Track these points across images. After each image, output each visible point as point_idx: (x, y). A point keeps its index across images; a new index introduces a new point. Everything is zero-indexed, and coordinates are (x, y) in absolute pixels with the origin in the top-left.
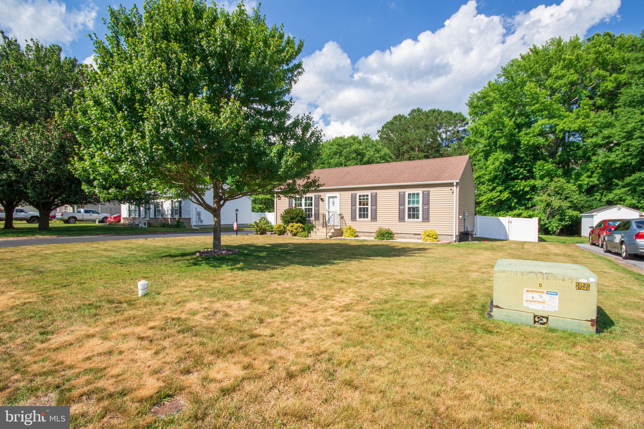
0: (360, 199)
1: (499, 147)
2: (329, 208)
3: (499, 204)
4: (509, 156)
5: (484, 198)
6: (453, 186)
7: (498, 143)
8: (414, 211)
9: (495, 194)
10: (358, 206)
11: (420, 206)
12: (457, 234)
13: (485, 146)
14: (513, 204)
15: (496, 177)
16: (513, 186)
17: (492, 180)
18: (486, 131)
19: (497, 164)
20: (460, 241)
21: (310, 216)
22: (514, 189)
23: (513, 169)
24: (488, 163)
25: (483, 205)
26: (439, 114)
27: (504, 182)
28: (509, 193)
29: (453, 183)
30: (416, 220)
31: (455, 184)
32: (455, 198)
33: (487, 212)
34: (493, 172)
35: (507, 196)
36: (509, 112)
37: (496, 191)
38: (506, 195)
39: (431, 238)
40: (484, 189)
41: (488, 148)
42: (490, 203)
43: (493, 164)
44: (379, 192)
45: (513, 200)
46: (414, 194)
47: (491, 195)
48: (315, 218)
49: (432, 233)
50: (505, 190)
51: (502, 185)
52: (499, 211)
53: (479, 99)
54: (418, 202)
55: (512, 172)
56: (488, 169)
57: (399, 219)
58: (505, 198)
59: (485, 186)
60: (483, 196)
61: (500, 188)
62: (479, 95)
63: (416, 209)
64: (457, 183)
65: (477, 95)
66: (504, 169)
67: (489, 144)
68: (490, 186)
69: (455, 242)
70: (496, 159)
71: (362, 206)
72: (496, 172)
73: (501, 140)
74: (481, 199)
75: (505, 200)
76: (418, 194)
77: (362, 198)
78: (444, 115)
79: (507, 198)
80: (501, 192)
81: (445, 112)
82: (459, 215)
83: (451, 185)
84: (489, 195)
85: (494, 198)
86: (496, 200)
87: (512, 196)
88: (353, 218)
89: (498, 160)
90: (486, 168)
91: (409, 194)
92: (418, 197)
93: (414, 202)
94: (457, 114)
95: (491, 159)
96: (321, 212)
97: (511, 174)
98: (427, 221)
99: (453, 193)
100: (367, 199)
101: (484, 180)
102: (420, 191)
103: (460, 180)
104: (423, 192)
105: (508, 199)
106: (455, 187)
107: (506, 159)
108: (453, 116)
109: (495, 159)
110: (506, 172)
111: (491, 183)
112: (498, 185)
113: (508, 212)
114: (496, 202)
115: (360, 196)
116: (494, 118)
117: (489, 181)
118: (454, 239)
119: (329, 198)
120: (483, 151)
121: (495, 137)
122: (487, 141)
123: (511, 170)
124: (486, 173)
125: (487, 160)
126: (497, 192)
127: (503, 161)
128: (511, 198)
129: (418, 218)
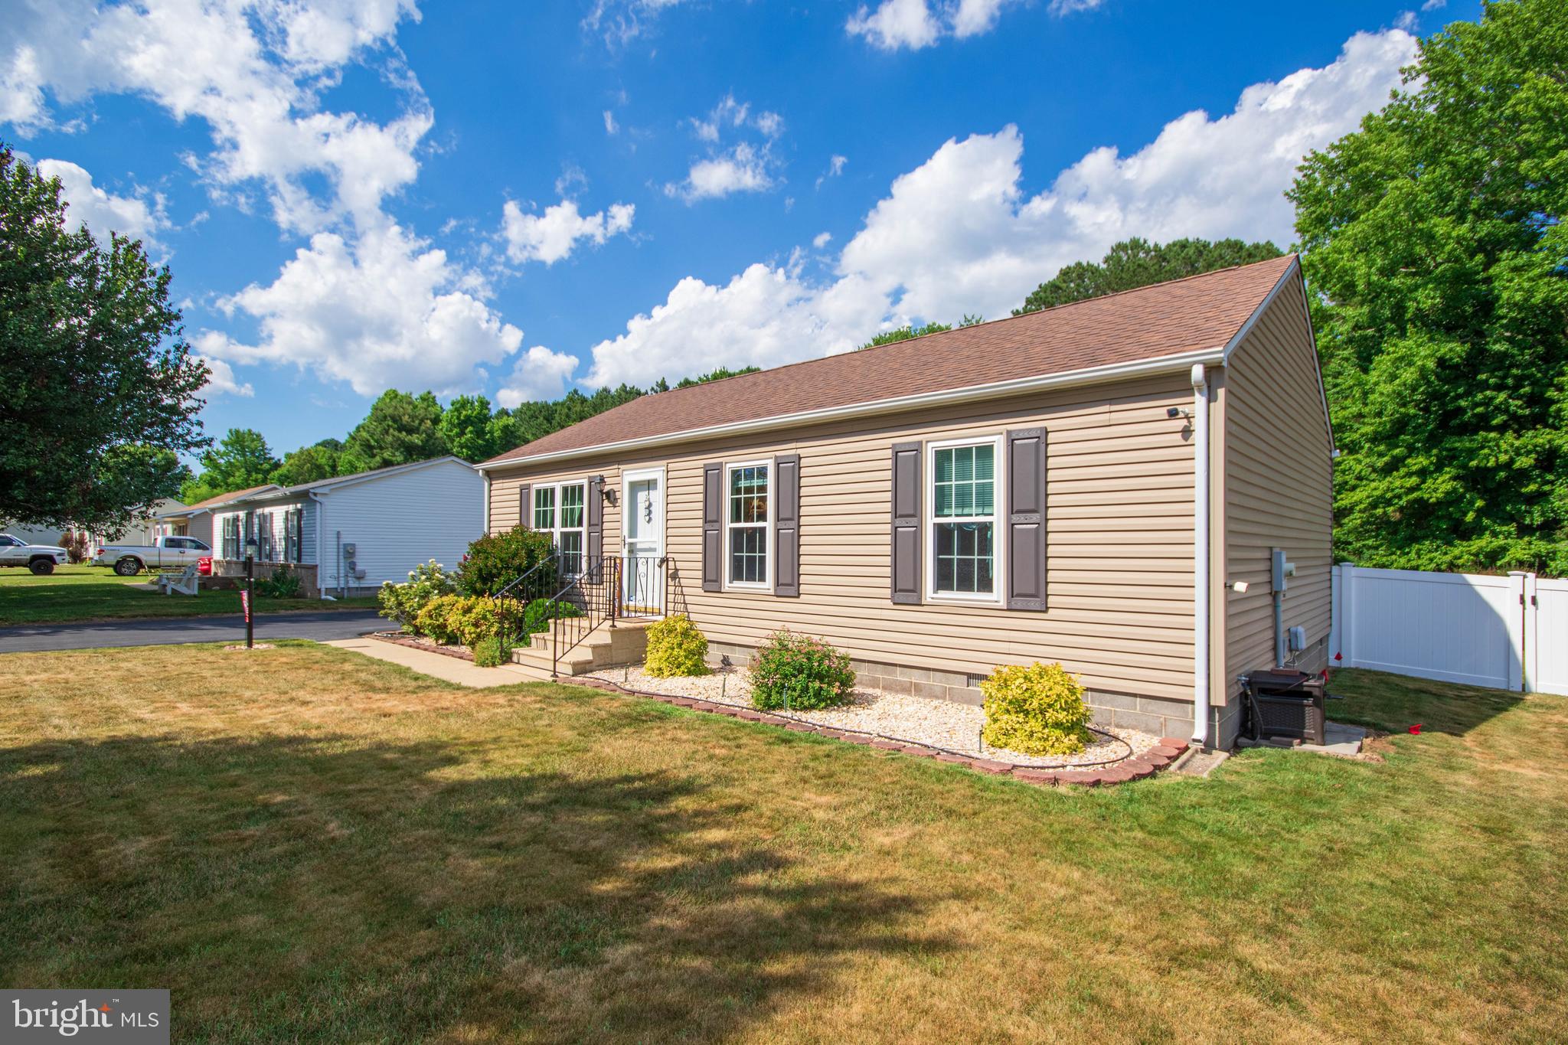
0: (736, 490)
1: (1412, 321)
2: (633, 532)
3: (1412, 516)
4: (1455, 349)
5: (1359, 495)
6: (1189, 391)
7: (1412, 306)
8: (965, 548)
9: (1398, 481)
10: (728, 525)
11: (998, 518)
12: (1220, 700)
13: (1357, 327)
14: (1470, 517)
15: (1401, 425)
16: (1472, 453)
17: (1388, 437)
18: (1363, 270)
19: (1409, 375)
20: (1235, 748)
21: (572, 565)
22: (1474, 463)
23: (1468, 394)
24: (1373, 377)
25: (1354, 521)
26: (1200, 253)
27: (1433, 440)
28: (1455, 478)
29: (1185, 374)
30: (975, 597)
31: (1197, 372)
32: (1199, 465)
33: (1370, 542)
34: (1390, 408)
35: (1448, 486)
36: (1446, 198)
37: (1403, 471)
38: (1442, 485)
39: (1035, 725)
40: (1359, 468)
41: (1370, 332)
42: (1379, 511)
43: (1393, 377)
44: (809, 451)
45: (1471, 503)
46: (964, 454)
47: (1383, 485)
48: (590, 574)
49: (1046, 690)
50: (1439, 468)
51: (1427, 451)
52: (1414, 539)
53: (1332, 169)
54: (985, 499)
55: (1463, 403)
56: (1371, 397)
57: (895, 589)
58: (1440, 495)
59: (1359, 456)
60: (1354, 488)
61: (1419, 461)
62: (1332, 155)
63: (977, 538)
64: (1213, 371)
65: (1324, 158)
66: (1435, 396)
67: (1373, 319)
68: (1381, 455)
69: (1208, 747)
70: (1406, 360)
71: (742, 525)
72: (1404, 405)
73: (1420, 294)
74: (1346, 500)
75: (1439, 503)
76: (986, 452)
77: (743, 484)
78: (1216, 254)
79: (1447, 493)
80: (1423, 473)
81: (1219, 245)
82: (1231, 576)
83: (1174, 383)
84: (1379, 486)
85: (1399, 497)
86: (1403, 502)
87: (1467, 490)
88: (711, 582)
89: (1410, 364)
90: (1365, 394)
91: (942, 456)
92: (986, 471)
93: (963, 501)
94: (1257, 247)
95: (1382, 363)
96: (608, 550)
97: (1461, 411)
98: (1034, 603)
99: (1187, 432)
100: (762, 489)
101: (1356, 436)
102: (993, 435)
103: (1234, 356)
104: (1011, 442)
105: (1452, 500)
106: (1200, 400)
107: (1442, 362)
108: (1244, 254)
109: (1401, 359)
110: (1443, 405)
111: (1382, 448)
112: (1411, 450)
113: (1450, 543)
114: (1401, 509)
115: (736, 475)
116: (1392, 218)
117: (1375, 439)
118: (1200, 732)
119: (635, 487)
120: (1350, 341)
121: (1392, 292)
122: (1365, 309)
123: (1459, 397)
124: (1366, 410)
125: (1366, 371)
126: (1410, 475)
127: (1431, 364)
128: (1463, 496)
129: (986, 585)
